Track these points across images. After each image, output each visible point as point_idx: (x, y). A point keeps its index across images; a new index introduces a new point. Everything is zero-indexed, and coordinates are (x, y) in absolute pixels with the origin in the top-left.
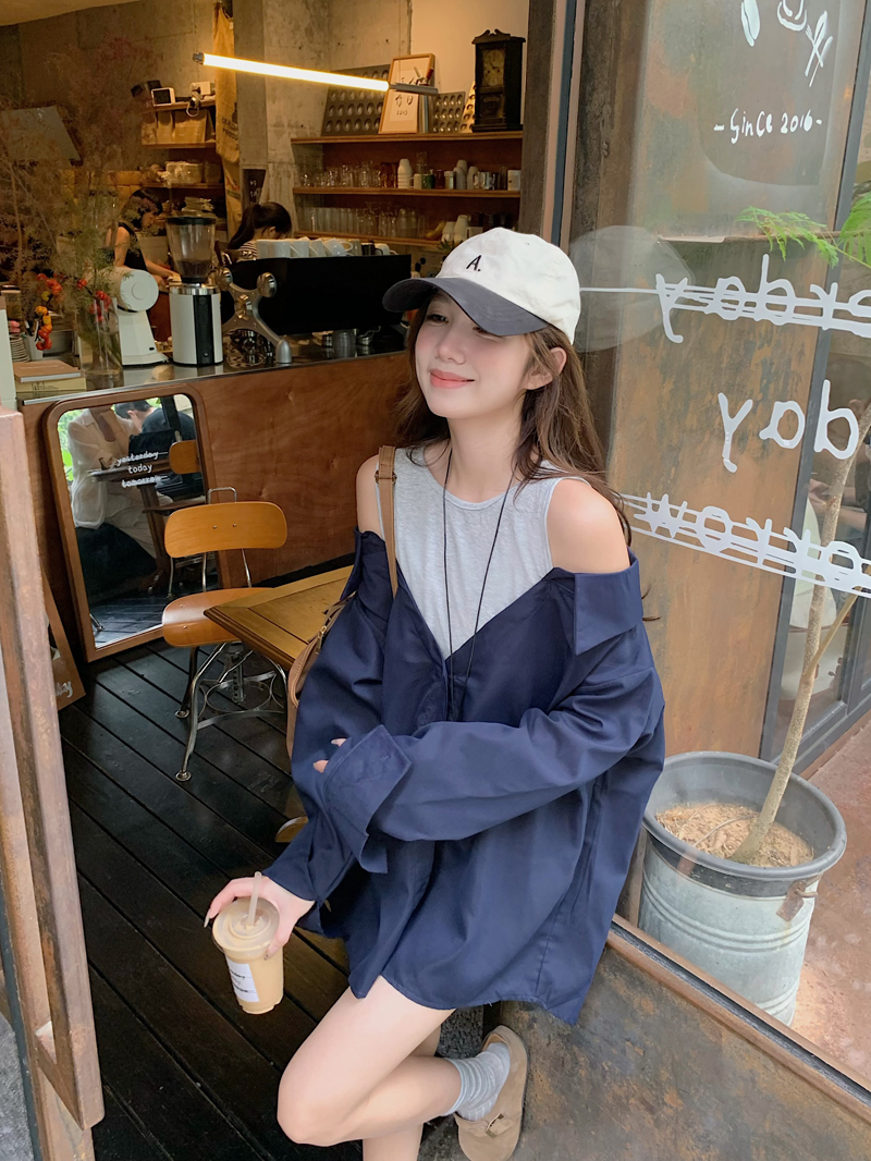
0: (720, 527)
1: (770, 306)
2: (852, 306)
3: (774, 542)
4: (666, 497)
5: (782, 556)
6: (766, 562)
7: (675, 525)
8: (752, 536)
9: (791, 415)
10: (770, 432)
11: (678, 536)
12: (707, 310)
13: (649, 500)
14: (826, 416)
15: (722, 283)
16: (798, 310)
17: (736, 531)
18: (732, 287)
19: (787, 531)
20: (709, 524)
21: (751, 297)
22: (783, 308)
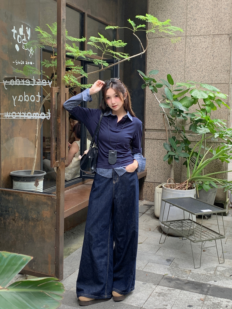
0: (15, 115)
1: (17, 83)
2: (26, 82)
3: (21, 115)
4: (7, 112)
5: (22, 116)
6: (21, 118)
7: (9, 116)
8: (19, 115)
9: (21, 97)
10: (19, 100)
11: (10, 117)
12: (10, 84)
13: (5, 113)
14: (25, 96)
15: (11, 80)
16: (20, 83)
17: (17, 115)
18: (12, 81)
19: (23, 113)
20: (13, 114)
21: (15, 82)
22: (18, 83)
